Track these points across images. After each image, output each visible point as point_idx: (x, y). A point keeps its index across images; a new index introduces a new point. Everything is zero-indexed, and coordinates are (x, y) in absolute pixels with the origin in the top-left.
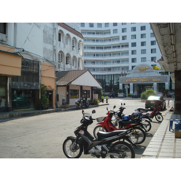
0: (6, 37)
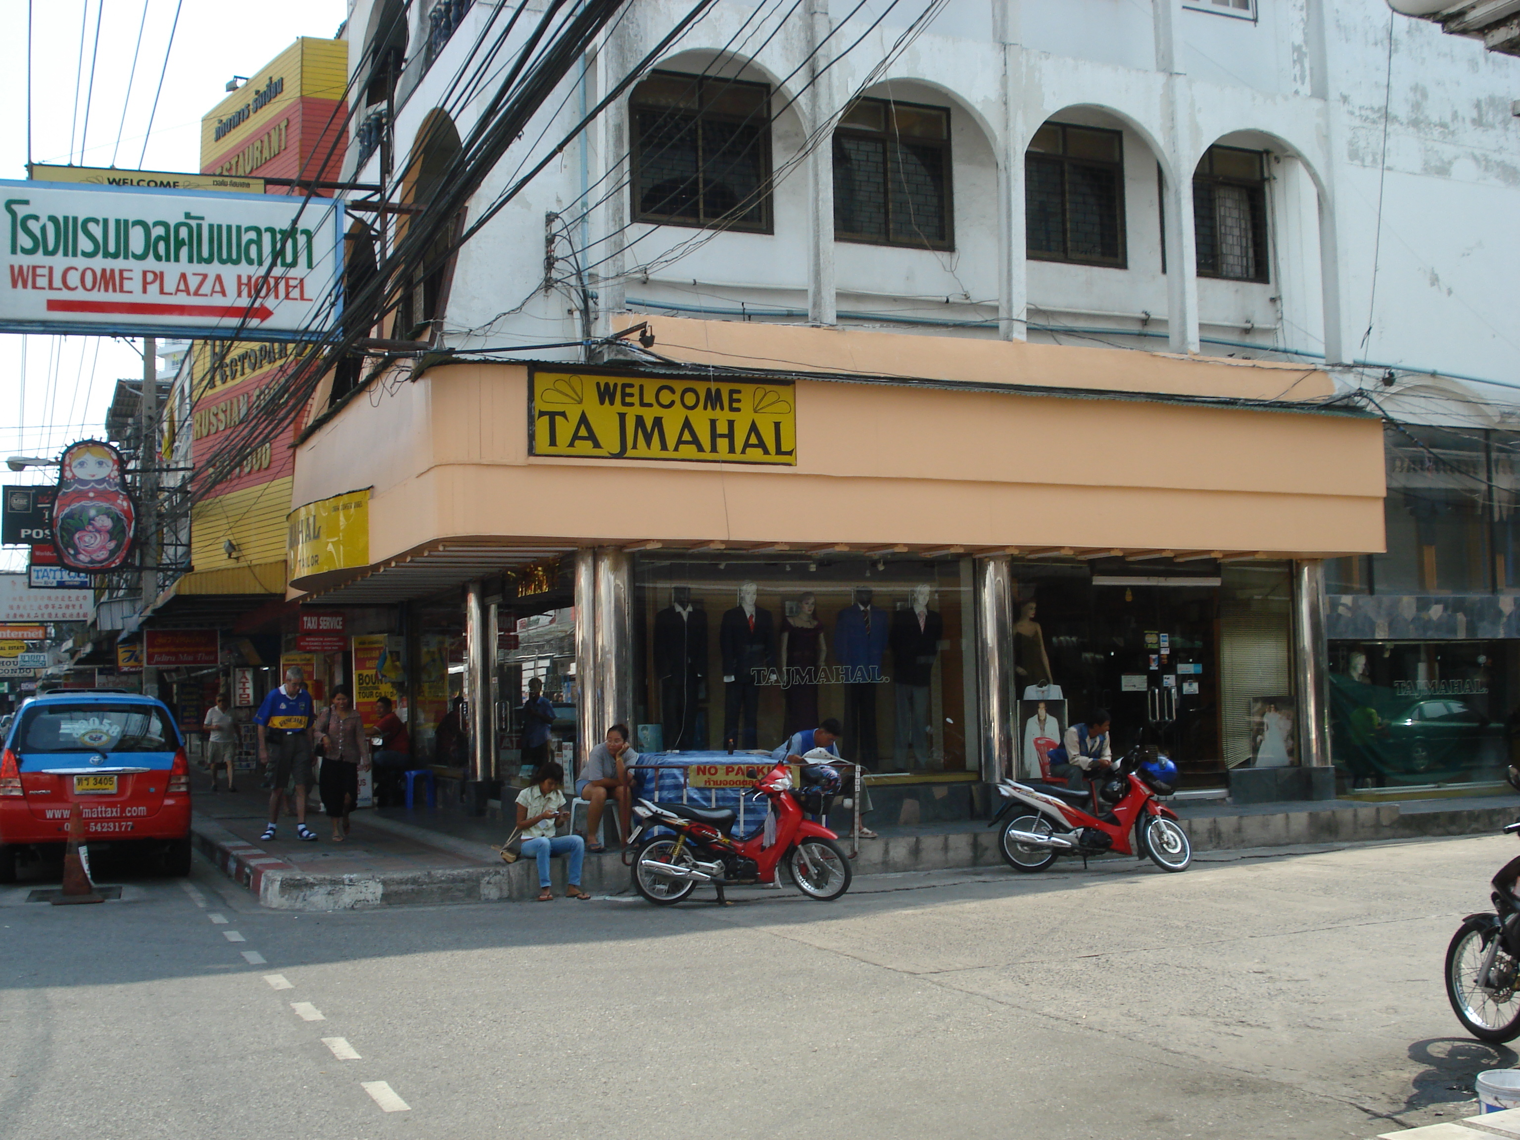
0: (1273, 300)
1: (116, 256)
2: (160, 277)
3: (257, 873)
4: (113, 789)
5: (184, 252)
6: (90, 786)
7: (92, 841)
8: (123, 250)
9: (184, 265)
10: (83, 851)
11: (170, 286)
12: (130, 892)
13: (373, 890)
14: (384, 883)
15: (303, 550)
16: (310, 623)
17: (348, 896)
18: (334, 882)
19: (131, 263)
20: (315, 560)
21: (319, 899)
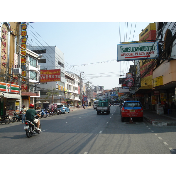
1: (132, 51)
2: (137, 53)
3: (151, 121)
4: (134, 111)
5: (140, 50)
6: (132, 111)
7: (132, 117)
8: (133, 51)
9: (140, 52)
10: (132, 118)
11: (138, 54)
12: (137, 123)
13: (166, 124)
14: (167, 123)
15: (155, 83)
16: (155, 92)
17: (163, 125)
18: (161, 123)
19: (134, 52)
20: (156, 85)
21: (159, 125)
